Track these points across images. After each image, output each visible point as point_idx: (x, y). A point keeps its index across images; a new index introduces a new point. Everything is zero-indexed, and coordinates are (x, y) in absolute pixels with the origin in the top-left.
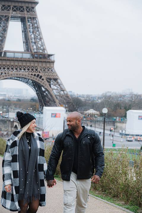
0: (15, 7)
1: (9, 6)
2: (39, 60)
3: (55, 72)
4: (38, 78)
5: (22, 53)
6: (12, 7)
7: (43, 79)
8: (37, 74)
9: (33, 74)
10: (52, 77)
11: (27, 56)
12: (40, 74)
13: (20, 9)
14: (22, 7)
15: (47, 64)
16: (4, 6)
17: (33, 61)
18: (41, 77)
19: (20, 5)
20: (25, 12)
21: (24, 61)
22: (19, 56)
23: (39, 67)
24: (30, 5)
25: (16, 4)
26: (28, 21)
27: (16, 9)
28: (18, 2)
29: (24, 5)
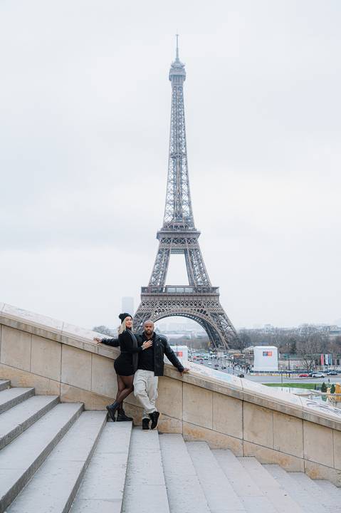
0: (175, 239)
1: (169, 239)
2: (202, 294)
3: (221, 307)
4: (202, 314)
5: (187, 287)
6: (172, 239)
7: (207, 315)
8: (200, 309)
9: (197, 309)
10: (217, 312)
11: (190, 290)
12: (204, 309)
13: (180, 241)
14: (183, 239)
15: (211, 297)
16: (164, 239)
17: (196, 296)
18: (205, 312)
19: (181, 236)
20: (187, 244)
21: (186, 296)
22: (180, 290)
23: (202, 302)
24: (191, 237)
25: (177, 236)
26: (190, 253)
27: (177, 241)
28: (178, 233)
29: (185, 237)
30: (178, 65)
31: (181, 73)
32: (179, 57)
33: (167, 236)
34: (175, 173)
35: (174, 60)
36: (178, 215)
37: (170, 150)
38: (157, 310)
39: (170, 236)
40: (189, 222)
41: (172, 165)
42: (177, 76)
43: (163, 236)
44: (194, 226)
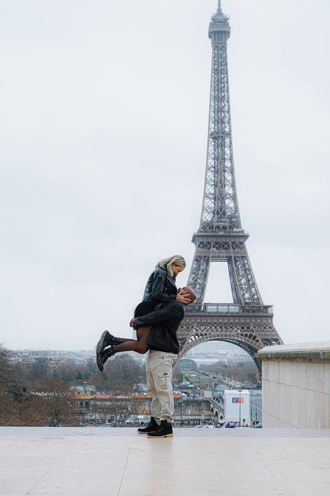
0: (217, 243)
1: (209, 243)
2: (251, 314)
3: (274, 331)
4: (251, 340)
5: (228, 305)
6: (213, 243)
7: (257, 341)
8: (249, 334)
9: (244, 334)
10: (270, 338)
11: (235, 309)
12: (254, 334)
13: (223, 246)
14: (226, 243)
15: (263, 319)
16: (201, 243)
17: (244, 316)
18: (255, 337)
19: (224, 240)
20: (231, 250)
21: (231, 316)
22: (223, 309)
23: (251, 324)
24: (237, 240)
25: (219, 240)
26: (236, 261)
27: (219, 246)
28: (220, 236)
29: (230, 241)
30: (221, 18)
31: (225, 29)
32: (222, 8)
33: (205, 240)
34: (216, 158)
35: (215, 12)
36: (220, 212)
37: (209, 128)
39: (210, 240)
40: (234, 222)
41: (211, 148)
42: (219, 32)
43: (201, 240)
44: (241, 228)
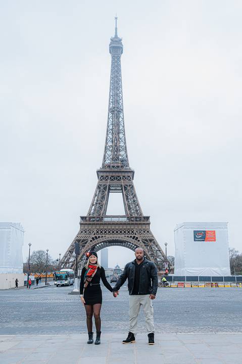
0: (112, 176)
1: (107, 176)
2: (134, 222)
3: (151, 234)
4: (134, 240)
6: (109, 177)
7: (139, 241)
8: (133, 236)
9: (129, 236)
10: (148, 238)
11: (125, 220)
12: (136, 236)
13: (117, 178)
14: (119, 177)
15: (143, 225)
16: (102, 176)
17: (129, 224)
18: (137, 238)
19: (117, 174)
20: (122, 181)
21: (121, 224)
23: (135, 230)
24: (126, 175)
25: (114, 174)
27: (113, 178)
28: (115, 172)
29: (121, 175)
30: (117, 40)
31: (119, 45)
33: (105, 174)
36: (115, 158)
37: (109, 106)
38: (94, 236)
39: (108, 174)
40: (125, 162)
42: (116, 48)
43: (101, 174)
44: (129, 166)
